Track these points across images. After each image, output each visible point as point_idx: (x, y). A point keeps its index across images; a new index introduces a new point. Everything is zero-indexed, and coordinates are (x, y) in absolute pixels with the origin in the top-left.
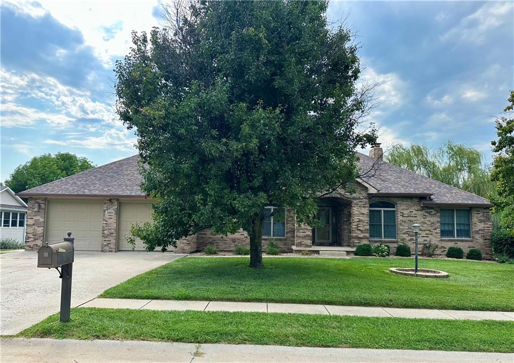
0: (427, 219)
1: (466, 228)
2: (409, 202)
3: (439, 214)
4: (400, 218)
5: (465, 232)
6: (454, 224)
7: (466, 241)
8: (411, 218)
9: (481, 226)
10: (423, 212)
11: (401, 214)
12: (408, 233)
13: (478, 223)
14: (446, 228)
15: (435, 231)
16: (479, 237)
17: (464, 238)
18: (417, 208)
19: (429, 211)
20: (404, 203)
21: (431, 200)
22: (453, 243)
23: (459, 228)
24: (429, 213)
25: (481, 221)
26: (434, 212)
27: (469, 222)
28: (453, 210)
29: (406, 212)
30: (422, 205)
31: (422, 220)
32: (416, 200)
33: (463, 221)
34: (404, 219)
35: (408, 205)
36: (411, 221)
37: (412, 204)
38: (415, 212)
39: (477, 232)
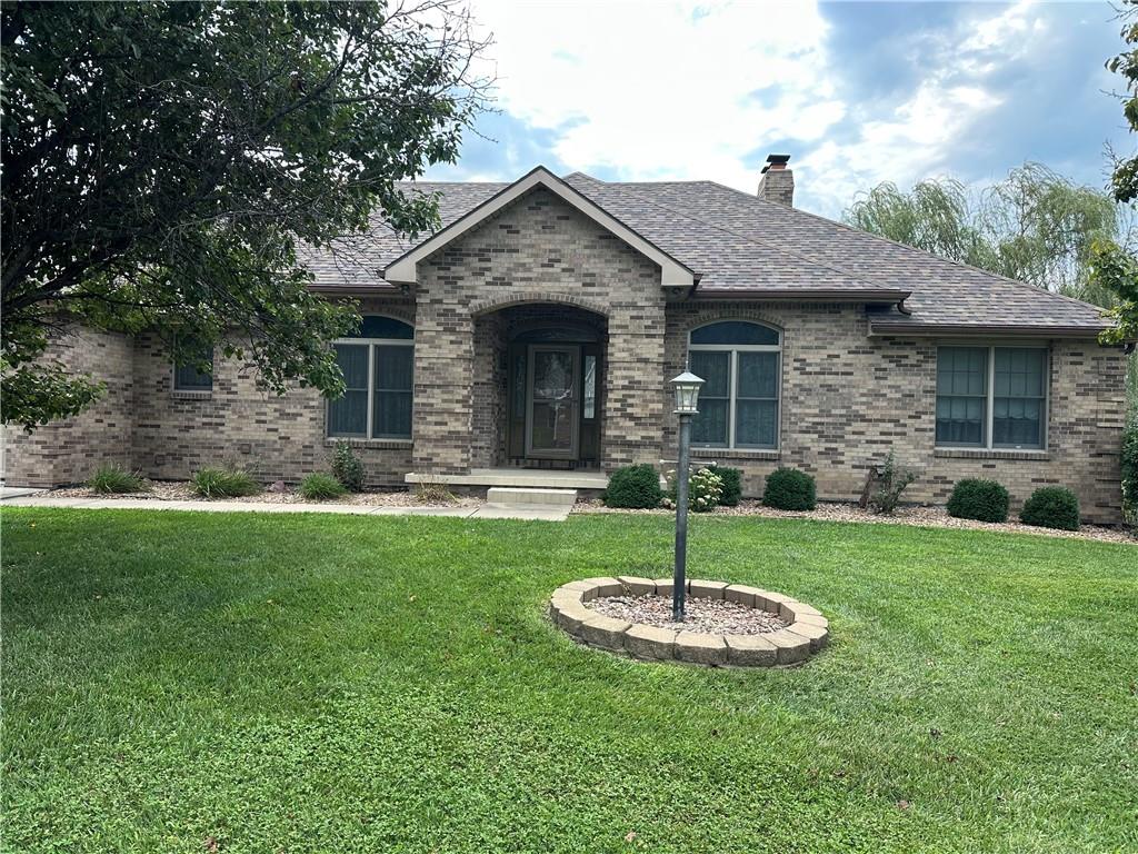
0: (889, 382)
1: (1031, 414)
2: (826, 324)
3: (932, 366)
4: (791, 378)
5: (1026, 427)
6: (986, 399)
7: (1027, 458)
8: (830, 379)
9: (1084, 407)
10: (876, 358)
11: (797, 365)
12: (819, 428)
13: (1073, 396)
14: (958, 413)
15: (917, 423)
16: (1077, 446)
17: (1018, 450)
18: (853, 345)
19: (894, 352)
20: (808, 326)
21: (907, 314)
22: (979, 465)
23: (1003, 414)
24: (897, 360)
25: (1085, 391)
26: (913, 358)
27: (1041, 390)
28: (986, 351)
29: (814, 358)
30: (871, 334)
31: (872, 384)
32: (853, 317)
33: (1019, 388)
34: (806, 381)
35: (821, 335)
36: (830, 388)
37: (835, 330)
38: (845, 357)
39: (1069, 429)
